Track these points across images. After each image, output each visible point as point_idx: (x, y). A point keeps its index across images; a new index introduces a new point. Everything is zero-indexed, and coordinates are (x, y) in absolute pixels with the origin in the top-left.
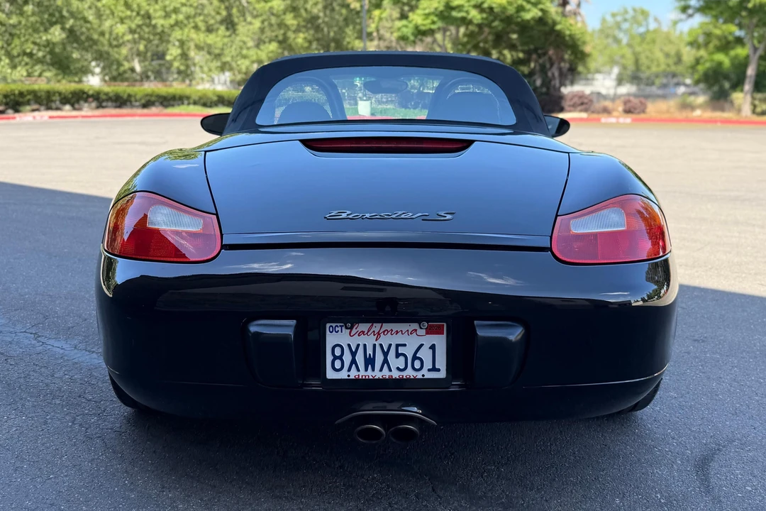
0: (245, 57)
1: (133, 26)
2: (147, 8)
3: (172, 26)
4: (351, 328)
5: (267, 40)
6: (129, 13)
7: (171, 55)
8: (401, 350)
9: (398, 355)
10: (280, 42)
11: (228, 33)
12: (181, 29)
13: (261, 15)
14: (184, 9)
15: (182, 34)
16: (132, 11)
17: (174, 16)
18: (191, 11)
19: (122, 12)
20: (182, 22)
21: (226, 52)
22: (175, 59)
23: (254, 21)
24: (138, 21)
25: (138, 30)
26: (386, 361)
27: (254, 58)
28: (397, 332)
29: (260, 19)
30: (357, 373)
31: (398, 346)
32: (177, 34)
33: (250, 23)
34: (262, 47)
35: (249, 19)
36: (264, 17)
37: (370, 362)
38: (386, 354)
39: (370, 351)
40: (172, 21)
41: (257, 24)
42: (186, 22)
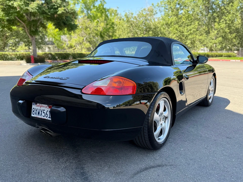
0: (211, 42)
1: (178, 35)
2: (182, 30)
3: (189, 34)
4: (36, 104)
5: (219, 37)
6: (177, 32)
7: (188, 43)
8: (44, 111)
9: (44, 113)
10: (223, 37)
11: (206, 35)
12: (192, 35)
13: (218, 29)
14: (193, 29)
15: (192, 37)
16: (178, 31)
17: (190, 32)
18: (195, 30)
19: (175, 31)
20: (192, 33)
21: (205, 41)
22: (189, 44)
23: (215, 31)
24: (179, 34)
25: (179, 36)
26: (41, 114)
27: (214, 43)
28: (44, 107)
29: (217, 31)
30: (36, 116)
31: (44, 110)
32: (190, 37)
33: (214, 32)
34: (217, 39)
35: (213, 31)
36: (218, 30)
37: (39, 113)
38: (41, 112)
39: (39, 111)
40: (189, 33)
41: (216, 32)
42: (193, 33)
